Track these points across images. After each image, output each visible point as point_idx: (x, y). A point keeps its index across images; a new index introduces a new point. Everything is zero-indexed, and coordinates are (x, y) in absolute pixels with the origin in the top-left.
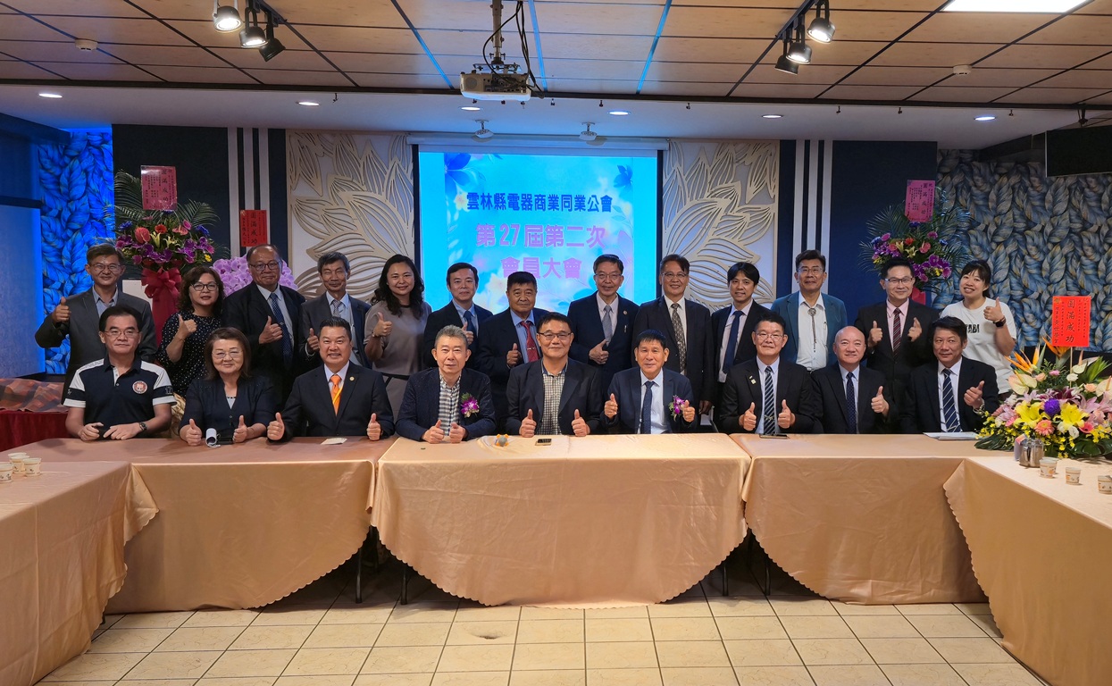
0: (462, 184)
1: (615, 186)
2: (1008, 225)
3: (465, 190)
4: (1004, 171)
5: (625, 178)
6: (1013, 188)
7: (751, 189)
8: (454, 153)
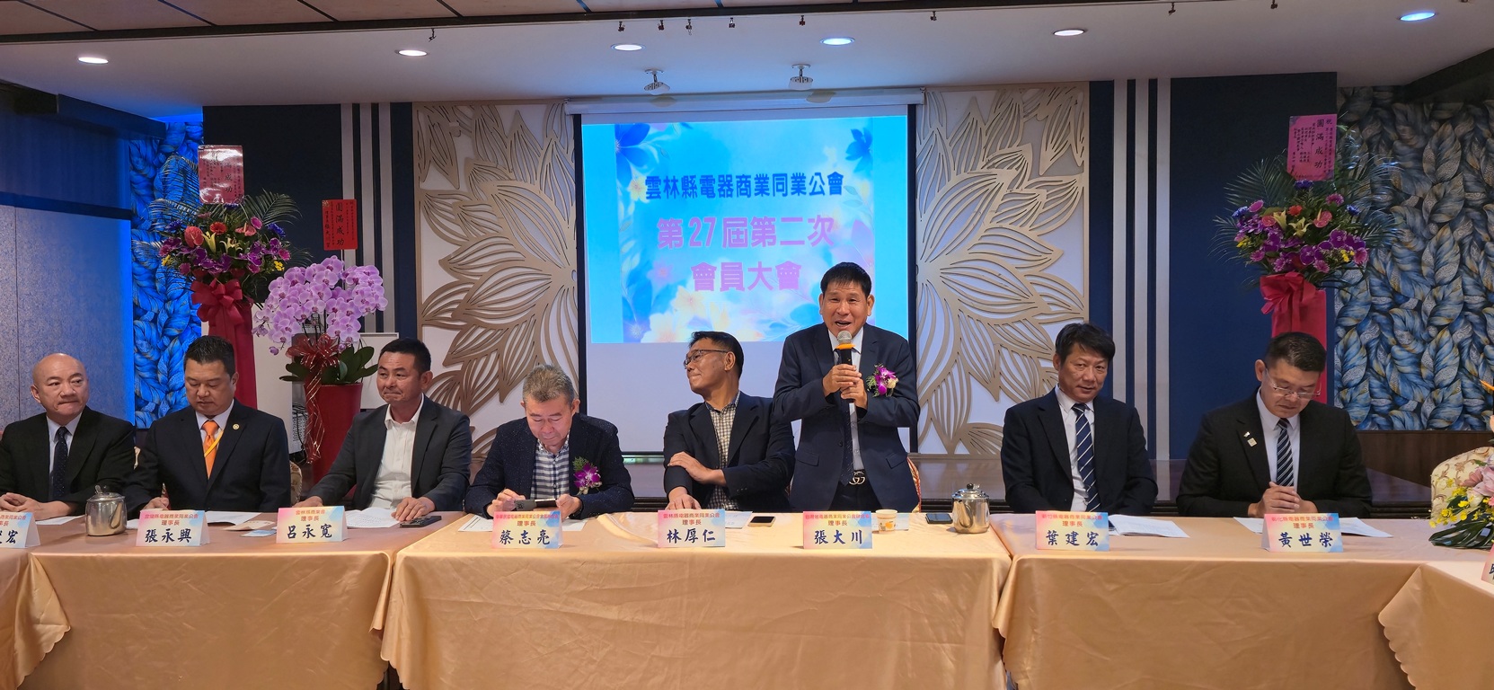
0: (639, 164)
1: (848, 158)
2: (1455, 196)
3: (643, 172)
4: (1445, 115)
5: (861, 146)
6: (1462, 140)
7: (1048, 155)
8: (628, 122)
